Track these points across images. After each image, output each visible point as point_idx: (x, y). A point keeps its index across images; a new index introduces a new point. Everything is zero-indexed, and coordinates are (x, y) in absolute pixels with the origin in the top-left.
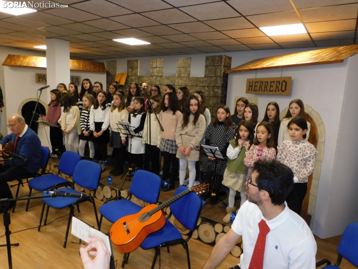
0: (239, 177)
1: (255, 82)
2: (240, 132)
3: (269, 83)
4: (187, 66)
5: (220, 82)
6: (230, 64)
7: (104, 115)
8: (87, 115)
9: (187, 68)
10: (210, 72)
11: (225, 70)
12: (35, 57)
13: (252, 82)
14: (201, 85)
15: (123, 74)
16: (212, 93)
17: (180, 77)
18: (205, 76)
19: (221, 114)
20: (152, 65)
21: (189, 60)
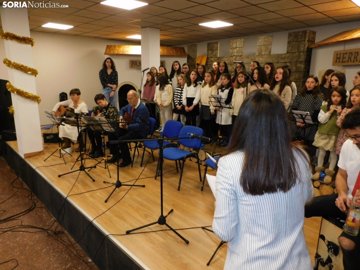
0: (330, 139)
1: (344, 54)
2: (332, 97)
4: (268, 44)
5: (303, 57)
6: (314, 38)
7: (196, 91)
8: (180, 92)
9: (268, 47)
10: (292, 48)
11: (308, 45)
12: (127, 46)
13: (340, 54)
14: (283, 61)
15: (203, 57)
16: (294, 68)
17: (260, 55)
18: (288, 52)
19: (310, 83)
20: (231, 46)
21: (271, 38)
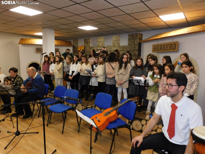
1: (157, 46)
3: (166, 46)
4: (118, 40)
5: (137, 48)
6: (142, 38)
9: (118, 41)
10: (131, 42)
11: (139, 41)
13: (156, 46)
14: (126, 50)
15: (82, 46)
17: (114, 46)
18: (129, 45)
19: (140, 63)
20: (98, 41)
21: (119, 37)
